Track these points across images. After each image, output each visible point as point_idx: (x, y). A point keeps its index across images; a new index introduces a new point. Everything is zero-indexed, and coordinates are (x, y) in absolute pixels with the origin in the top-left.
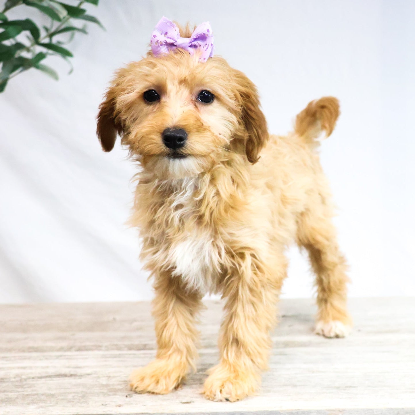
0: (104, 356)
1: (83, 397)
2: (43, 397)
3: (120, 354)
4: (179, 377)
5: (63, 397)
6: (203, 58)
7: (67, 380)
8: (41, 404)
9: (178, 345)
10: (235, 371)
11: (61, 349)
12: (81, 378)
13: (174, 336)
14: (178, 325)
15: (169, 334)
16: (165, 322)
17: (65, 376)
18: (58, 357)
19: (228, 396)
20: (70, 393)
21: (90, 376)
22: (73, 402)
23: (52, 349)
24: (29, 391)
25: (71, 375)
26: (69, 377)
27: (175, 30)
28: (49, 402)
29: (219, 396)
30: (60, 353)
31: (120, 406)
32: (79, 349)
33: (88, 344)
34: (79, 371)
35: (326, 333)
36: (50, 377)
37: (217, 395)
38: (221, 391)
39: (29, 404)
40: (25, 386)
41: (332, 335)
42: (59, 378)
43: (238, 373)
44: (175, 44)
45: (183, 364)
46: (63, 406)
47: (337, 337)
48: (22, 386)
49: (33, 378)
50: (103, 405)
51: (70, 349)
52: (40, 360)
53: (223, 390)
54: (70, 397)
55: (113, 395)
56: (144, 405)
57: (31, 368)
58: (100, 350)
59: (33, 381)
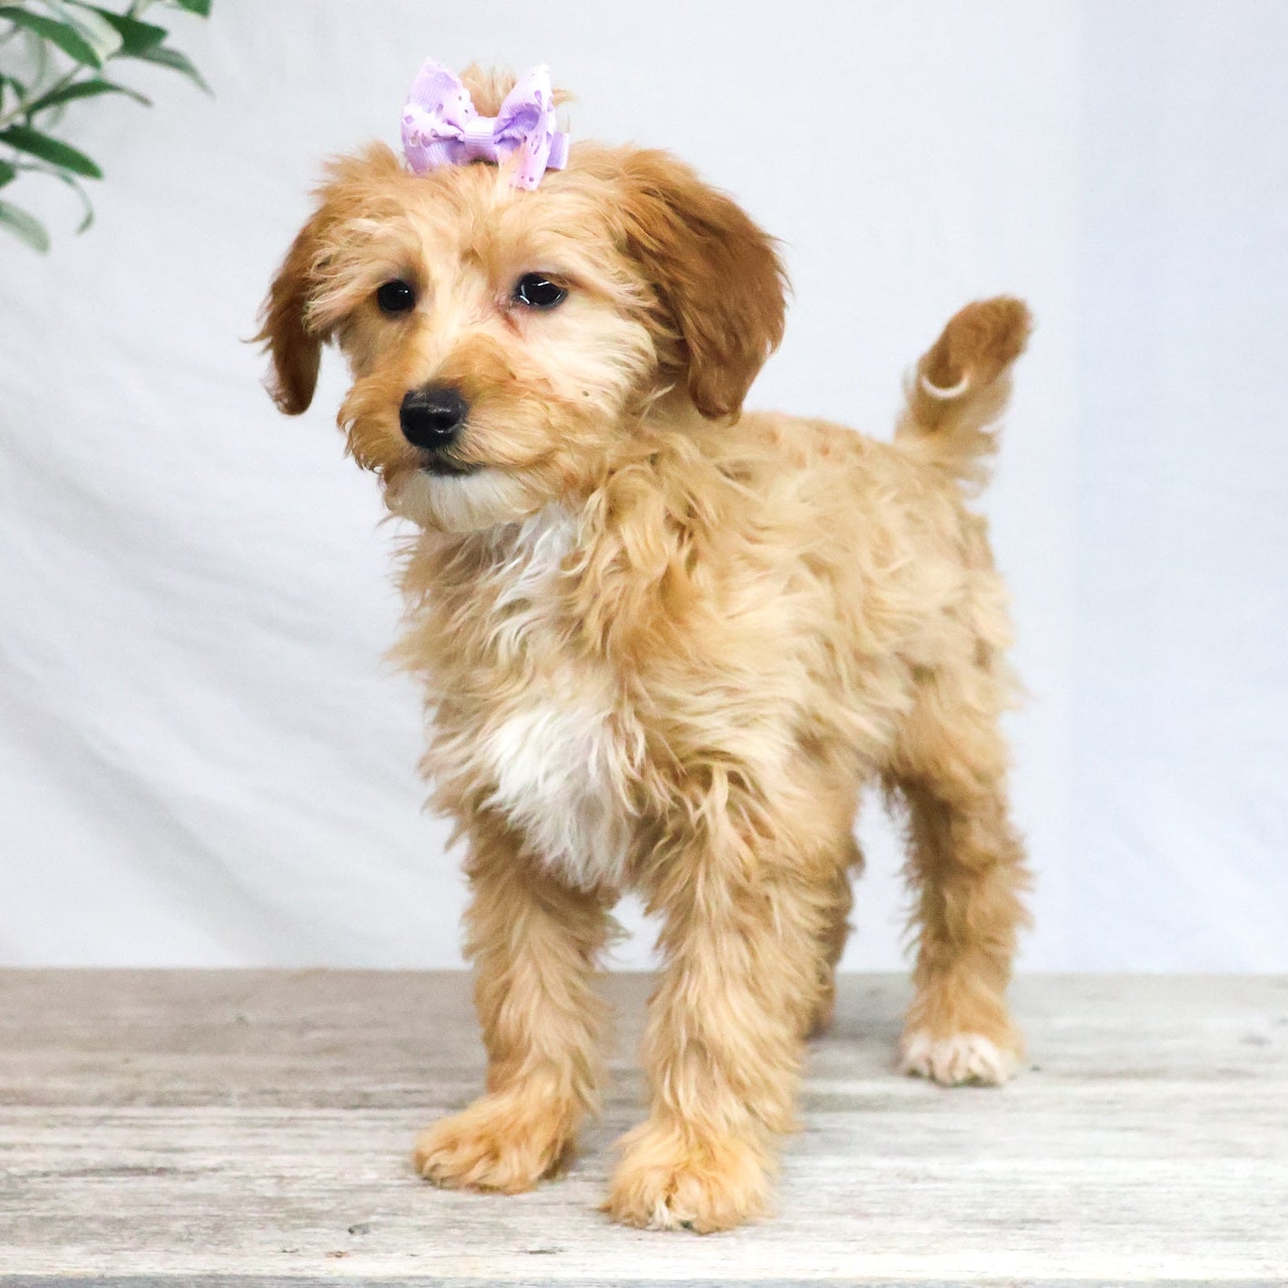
0: (244, 1122)
1: (217, 1228)
2: (93, 1226)
3: (291, 1119)
4: (554, 1142)
5: (156, 1228)
6: (527, 179)
7: (151, 1182)
8: (94, 1244)
9: (546, 1048)
10: (704, 1144)
11: (100, 1100)
12: (193, 1180)
13: (531, 1021)
14: (543, 987)
15: (518, 1017)
16: (504, 978)
17: (141, 1171)
18: (100, 1121)
19: (688, 1217)
20: (175, 1218)
21: (217, 1174)
22: (192, 1241)
23: (70, 1100)
24: (43, 1209)
25: (161, 1171)
26: (153, 1174)
27: (460, 98)
28: (117, 1240)
29: (663, 1215)
30: (103, 1111)
31: (339, 1255)
32: (158, 1102)
33: (179, 1086)
34: (182, 1161)
35: (941, 1072)
36: (94, 1171)
37: (657, 1213)
38: (668, 1202)
39: (57, 1242)
40: (29, 1196)
41: (960, 1075)
42: (125, 1176)
43: (712, 1151)
44: (461, 138)
45: (563, 1104)
46: (166, 1251)
47: (974, 1081)
48: (18, 1196)
49: (45, 1174)
50: (285, 1251)
51: (130, 1099)
52: (49, 1126)
53: (674, 1197)
54: (177, 1227)
55: (307, 1226)
56: (412, 1255)
57: (27, 1147)
58: (227, 1105)
59: (46, 1182)
